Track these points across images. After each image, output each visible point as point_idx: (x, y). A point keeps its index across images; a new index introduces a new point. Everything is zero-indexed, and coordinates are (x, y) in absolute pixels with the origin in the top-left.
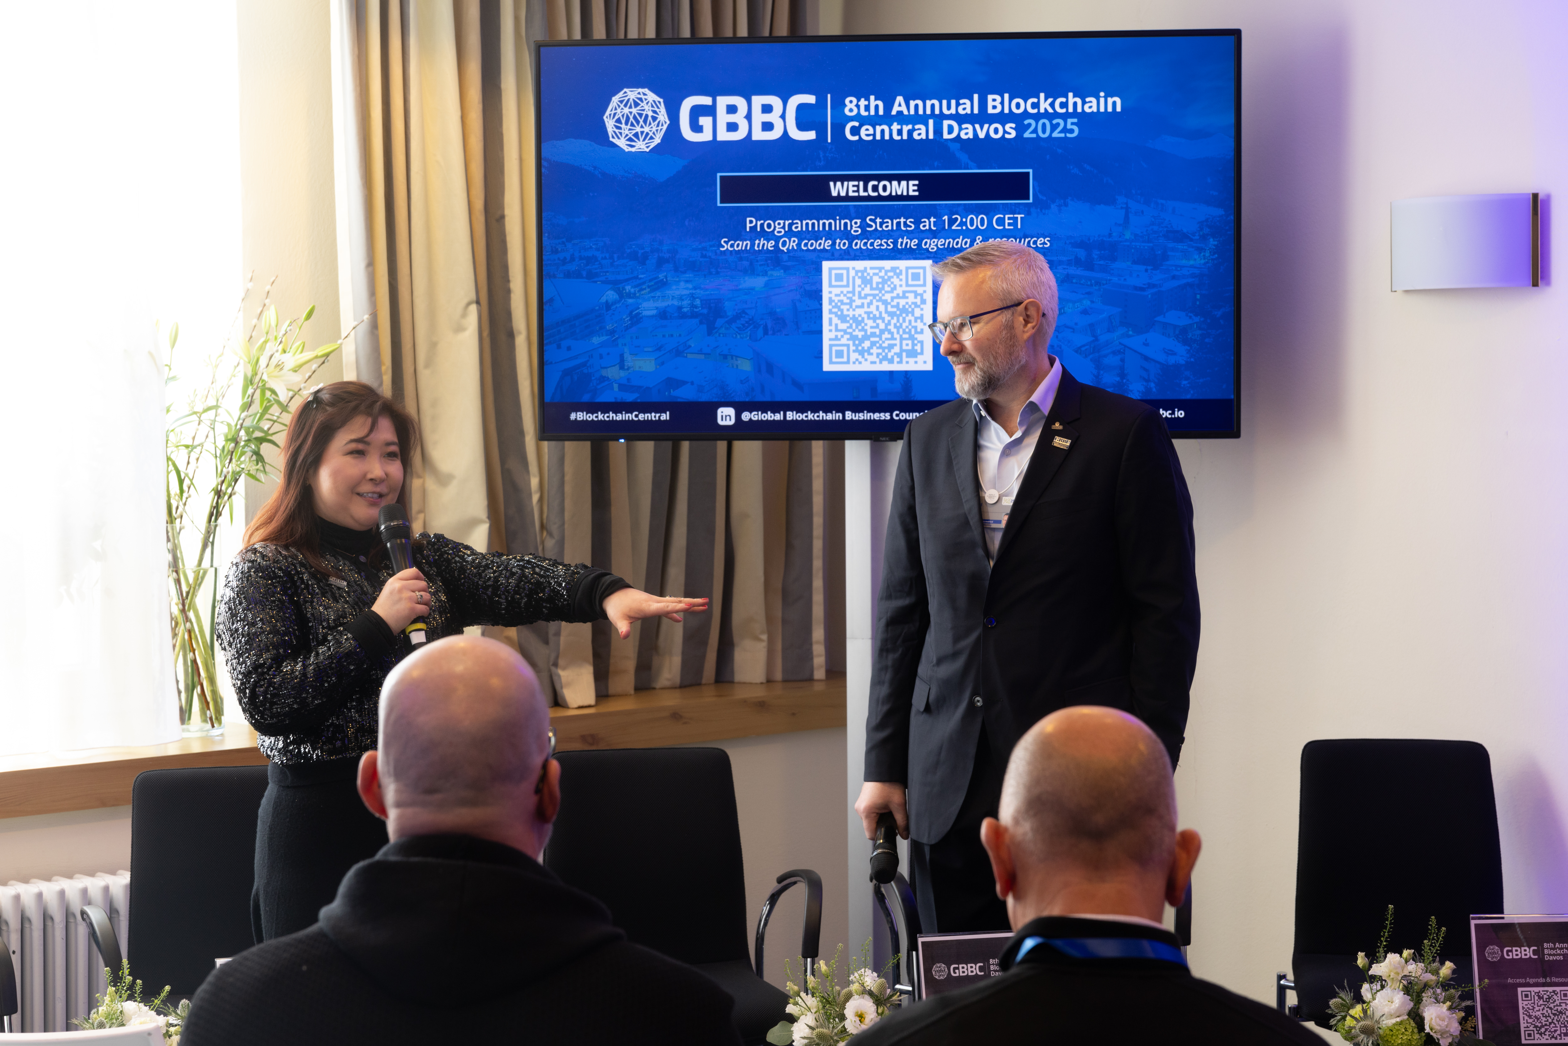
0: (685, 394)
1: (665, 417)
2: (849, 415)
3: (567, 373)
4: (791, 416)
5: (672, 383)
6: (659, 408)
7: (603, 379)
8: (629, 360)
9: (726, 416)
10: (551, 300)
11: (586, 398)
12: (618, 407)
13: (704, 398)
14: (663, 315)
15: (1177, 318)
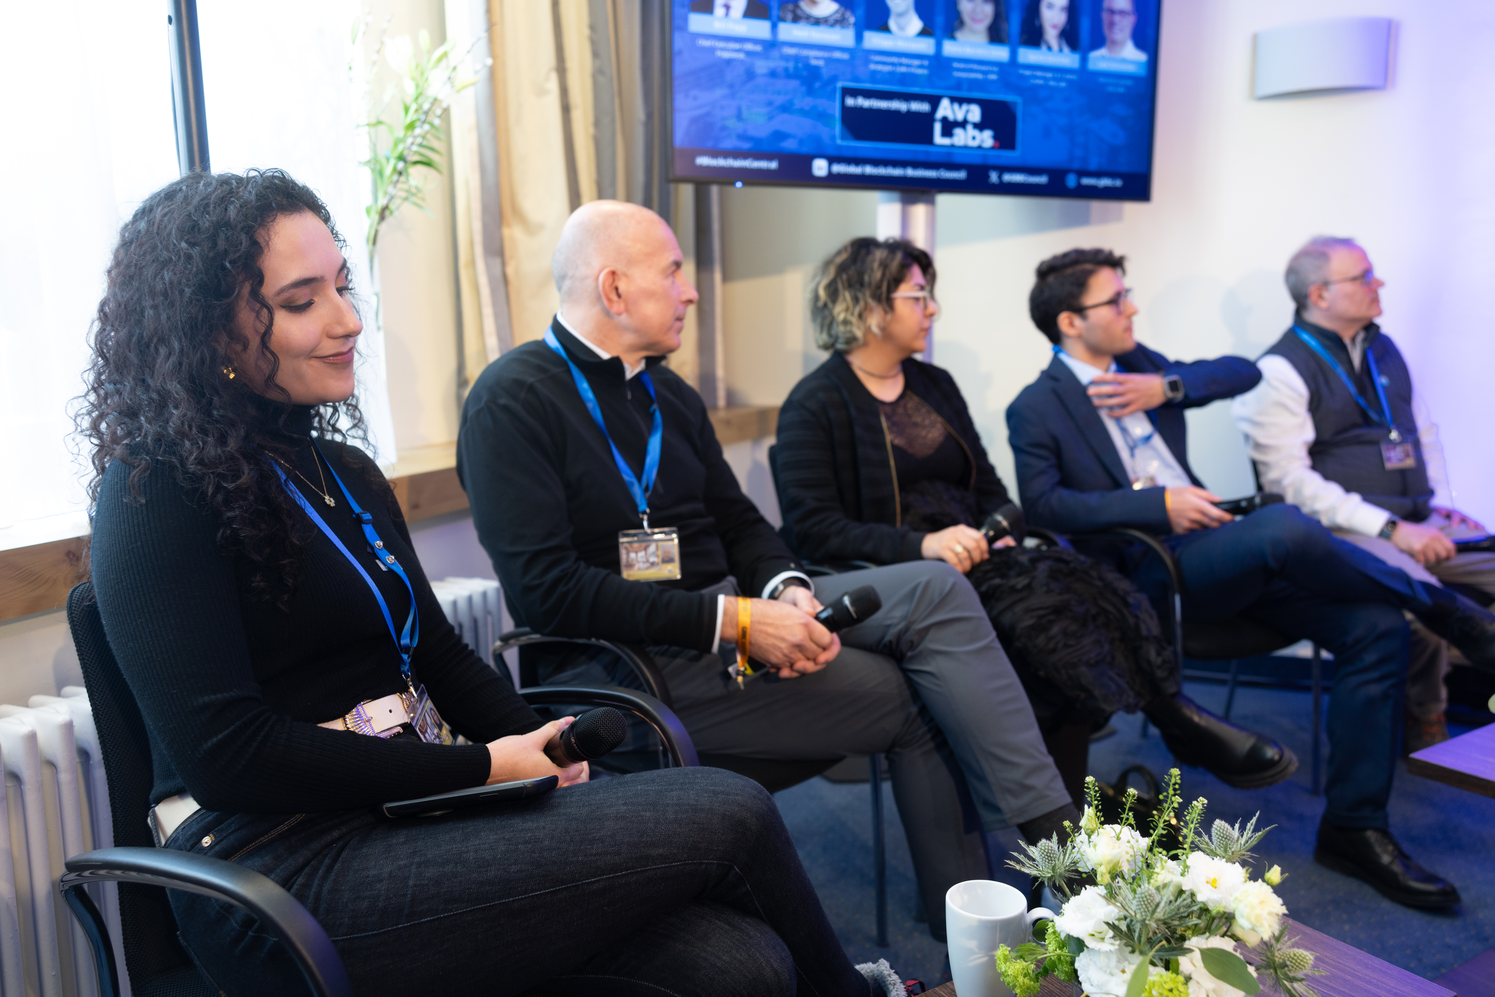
0: (790, 145)
1: (773, 165)
2: (910, 172)
3: (694, 120)
4: (869, 170)
5: (780, 136)
6: (769, 157)
7: (724, 128)
8: (745, 114)
9: (820, 168)
10: (680, 52)
11: (710, 144)
12: (737, 154)
13: (805, 150)
14: (773, 74)
15: (1121, 109)
